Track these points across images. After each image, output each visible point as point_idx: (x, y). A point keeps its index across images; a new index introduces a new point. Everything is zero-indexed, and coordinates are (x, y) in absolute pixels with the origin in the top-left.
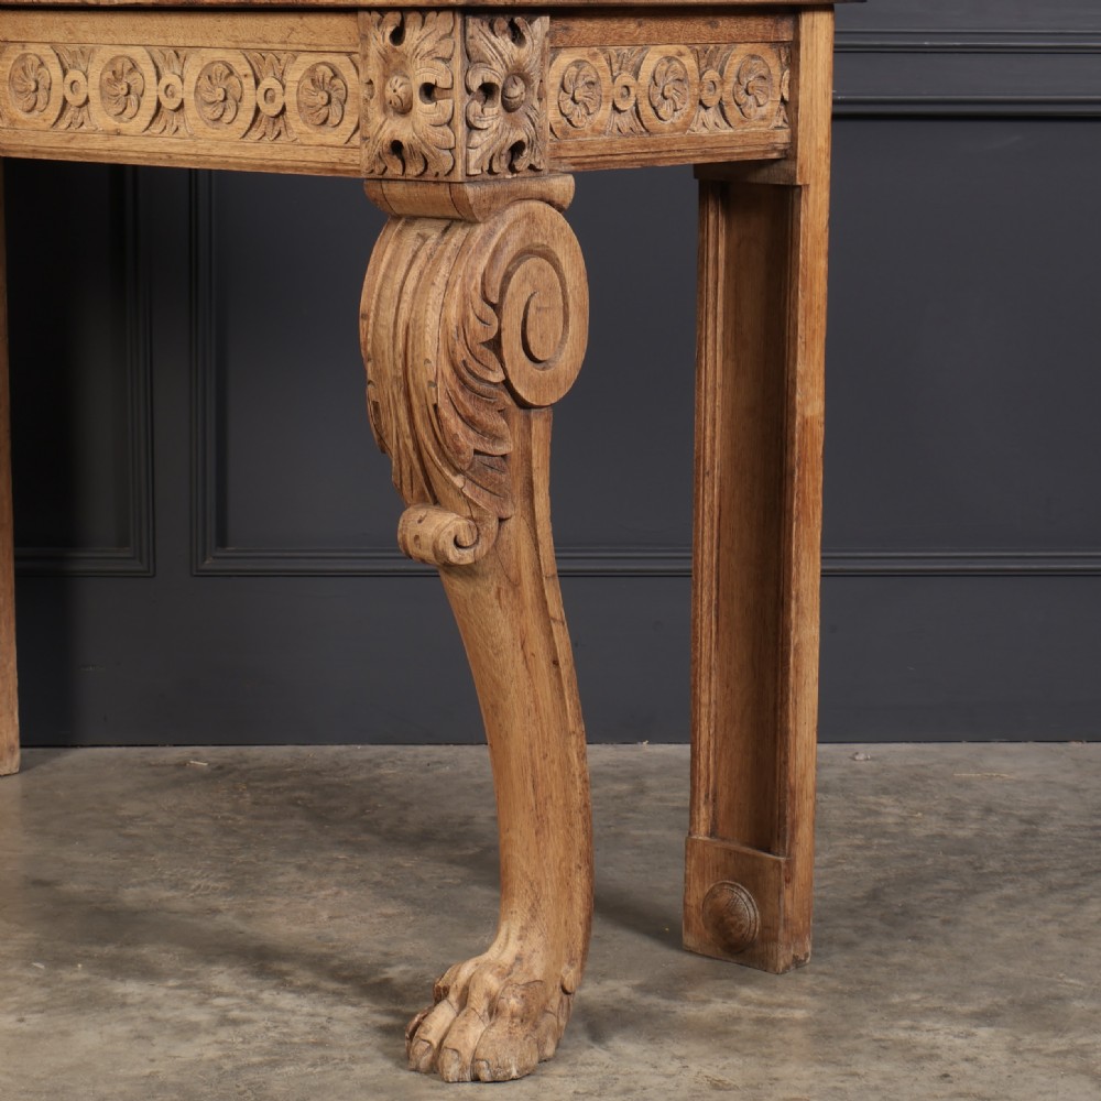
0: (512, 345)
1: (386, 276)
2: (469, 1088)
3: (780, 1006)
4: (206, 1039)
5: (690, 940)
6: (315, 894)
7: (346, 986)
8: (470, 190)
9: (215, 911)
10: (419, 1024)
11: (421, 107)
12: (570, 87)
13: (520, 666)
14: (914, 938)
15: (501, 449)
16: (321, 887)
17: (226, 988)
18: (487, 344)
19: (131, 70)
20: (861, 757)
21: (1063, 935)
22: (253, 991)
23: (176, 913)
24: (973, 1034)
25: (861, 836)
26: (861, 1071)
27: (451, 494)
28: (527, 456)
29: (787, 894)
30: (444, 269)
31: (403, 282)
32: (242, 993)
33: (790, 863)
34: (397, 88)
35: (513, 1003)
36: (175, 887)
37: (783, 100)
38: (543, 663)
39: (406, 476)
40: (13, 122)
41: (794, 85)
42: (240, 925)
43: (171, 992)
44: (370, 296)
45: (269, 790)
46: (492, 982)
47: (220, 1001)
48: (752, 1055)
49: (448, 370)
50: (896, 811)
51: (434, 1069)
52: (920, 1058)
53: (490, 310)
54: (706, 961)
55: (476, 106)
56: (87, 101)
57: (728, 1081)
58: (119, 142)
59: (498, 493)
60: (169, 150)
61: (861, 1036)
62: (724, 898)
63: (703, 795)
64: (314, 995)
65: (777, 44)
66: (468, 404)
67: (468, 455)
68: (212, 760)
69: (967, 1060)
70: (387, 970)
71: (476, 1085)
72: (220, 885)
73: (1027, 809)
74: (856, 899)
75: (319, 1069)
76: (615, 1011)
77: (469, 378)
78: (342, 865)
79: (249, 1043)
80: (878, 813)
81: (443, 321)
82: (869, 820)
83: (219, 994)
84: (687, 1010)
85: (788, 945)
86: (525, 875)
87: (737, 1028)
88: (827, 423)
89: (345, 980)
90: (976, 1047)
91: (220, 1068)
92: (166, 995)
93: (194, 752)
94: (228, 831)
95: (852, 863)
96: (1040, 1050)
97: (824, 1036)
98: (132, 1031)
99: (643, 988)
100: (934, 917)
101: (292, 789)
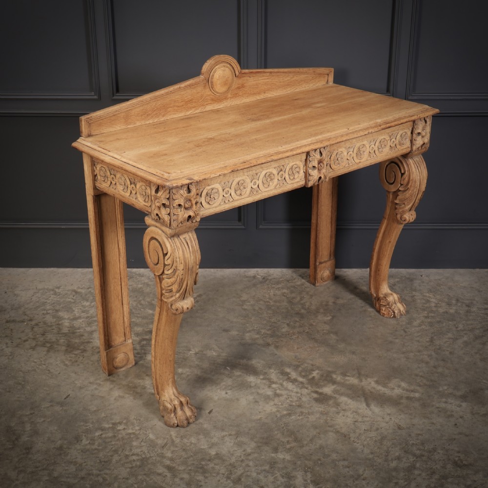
3: (412, 391)
4: (272, 403)
6: (293, 337)
7: (304, 380)
9: (269, 345)
14: (443, 360)
16: (294, 334)
17: (275, 380)
20: (424, 276)
21: (481, 360)
22: (281, 381)
23: (259, 345)
24: (461, 405)
25: (426, 312)
26: (435, 422)
36: (258, 333)
42: (276, 352)
45: (277, 289)
47: (274, 386)
48: (407, 413)
50: (434, 300)
52: (449, 417)
57: (402, 425)
61: (433, 406)
64: (296, 383)
68: (262, 275)
69: (461, 417)
70: (313, 372)
72: (269, 332)
73: (467, 300)
74: (427, 342)
75: (301, 417)
76: (371, 393)
78: (298, 324)
79: (283, 405)
80: (429, 301)
82: (427, 305)
83: (274, 383)
84: (389, 392)
87: (402, 401)
89: (303, 377)
90: (463, 412)
91: (277, 416)
92: (260, 383)
93: (257, 271)
94: (269, 307)
95: (425, 325)
96: (478, 413)
97: (424, 405)
98: (254, 399)
99: (377, 382)
100: (448, 351)
101: (283, 288)
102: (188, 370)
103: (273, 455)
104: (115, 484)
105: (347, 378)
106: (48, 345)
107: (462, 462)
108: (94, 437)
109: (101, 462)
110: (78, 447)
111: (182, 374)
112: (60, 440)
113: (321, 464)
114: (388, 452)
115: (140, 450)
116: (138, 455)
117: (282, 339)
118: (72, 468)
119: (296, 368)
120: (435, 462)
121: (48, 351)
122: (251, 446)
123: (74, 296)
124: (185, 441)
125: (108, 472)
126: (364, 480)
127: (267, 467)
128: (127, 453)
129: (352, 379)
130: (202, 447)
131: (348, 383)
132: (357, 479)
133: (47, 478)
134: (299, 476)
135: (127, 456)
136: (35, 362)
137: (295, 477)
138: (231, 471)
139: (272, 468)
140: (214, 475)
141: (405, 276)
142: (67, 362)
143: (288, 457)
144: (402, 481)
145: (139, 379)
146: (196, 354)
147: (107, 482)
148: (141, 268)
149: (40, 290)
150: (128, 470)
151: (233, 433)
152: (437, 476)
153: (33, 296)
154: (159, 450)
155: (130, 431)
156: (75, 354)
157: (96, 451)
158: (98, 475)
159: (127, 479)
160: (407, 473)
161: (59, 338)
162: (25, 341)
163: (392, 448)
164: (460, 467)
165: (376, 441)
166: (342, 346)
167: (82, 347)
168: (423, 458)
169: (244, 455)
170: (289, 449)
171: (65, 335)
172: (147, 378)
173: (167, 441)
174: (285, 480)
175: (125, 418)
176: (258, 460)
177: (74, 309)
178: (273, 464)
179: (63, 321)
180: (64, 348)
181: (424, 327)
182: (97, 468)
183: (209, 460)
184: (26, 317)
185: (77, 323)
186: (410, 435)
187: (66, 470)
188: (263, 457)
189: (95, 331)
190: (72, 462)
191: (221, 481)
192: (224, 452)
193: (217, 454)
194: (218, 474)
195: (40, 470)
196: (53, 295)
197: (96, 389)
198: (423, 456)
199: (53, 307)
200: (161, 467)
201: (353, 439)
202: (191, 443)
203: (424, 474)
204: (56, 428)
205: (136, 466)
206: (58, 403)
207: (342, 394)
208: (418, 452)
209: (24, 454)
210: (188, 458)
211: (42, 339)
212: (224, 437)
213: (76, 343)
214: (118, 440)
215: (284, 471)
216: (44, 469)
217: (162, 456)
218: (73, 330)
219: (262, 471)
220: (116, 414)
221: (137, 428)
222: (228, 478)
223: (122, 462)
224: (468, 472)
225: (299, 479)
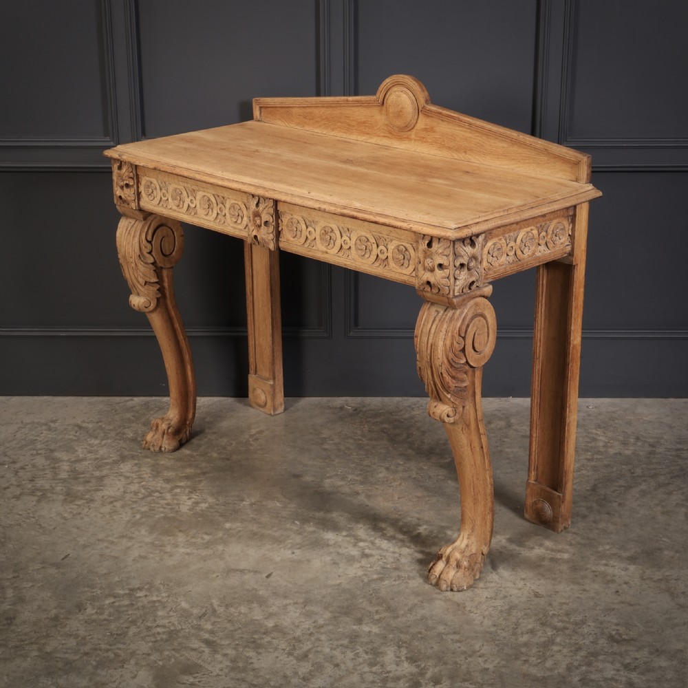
0: (469, 349)
1: (424, 324)
2: (449, 593)
3: (559, 551)
4: (357, 565)
5: (527, 516)
6: (393, 484)
7: (405, 537)
8: (455, 301)
9: (358, 494)
10: (432, 567)
11: (437, 271)
12: (491, 252)
13: (470, 452)
14: (608, 513)
15: (465, 384)
16: (394, 480)
17: (363, 537)
18: (460, 351)
19: (331, 232)
20: (591, 407)
21: (663, 513)
22: (373, 539)
23: (343, 494)
24: (628, 569)
25: (590, 453)
26: (587, 588)
27: (447, 400)
28: (473, 384)
29: (562, 507)
30: (445, 326)
31: (430, 329)
32: (369, 539)
33: (564, 496)
34: (428, 262)
35: (465, 564)
36: (343, 479)
37: (569, 235)
38: (478, 449)
39: (430, 391)
40: (288, 240)
41: (573, 229)
42: (367, 502)
43: (345, 538)
44: (418, 329)
45: (374, 423)
46: (457, 555)
47: (361, 544)
48: (549, 578)
49: (446, 361)
50: (603, 438)
51: (437, 585)
52: (608, 582)
53: (461, 339)
54: (533, 525)
55: (458, 272)
56: (315, 239)
57: (540, 592)
58: (326, 256)
59: (463, 399)
60: (346, 263)
61: (587, 569)
62: (540, 506)
63: (533, 468)
64: (394, 542)
65: (568, 216)
66: (453, 373)
67: (452, 389)
68: (353, 405)
69: (626, 583)
70: (419, 528)
71: (452, 593)
72: (359, 478)
73: (652, 438)
74: (587, 490)
75: (397, 583)
76: (501, 552)
77: (453, 364)
78: (402, 468)
79: (372, 567)
80: (596, 440)
81: (445, 345)
82: (593, 444)
83: (361, 540)
84: (525, 553)
85: (562, 523)
86: (470, 517)
87: (543, 563)
88: (582, 345)
89: (405, 533)
90: (629, 576)
91: (363, 581)
92: (343, 540)
93: (346, 401)
94: (360, 447)
95: (586, 470)
96: (651, 578)
97: (574, 569)
98: (332, 560)
99: (510, 540)
100: (616, 502)
101: (382, 423)
102: (239, 524)
103: (355, 627)
104: (131, 661)
106: (39, 494)
107: (621, 637)
108: (104, 605)
109: (112, 635)
110: (80, 617)
111: (231, 529)
112: (55, 608)
113: (422, 638)
114: (517, 625)
115: (167, 621)
116: (164, 626)
117: (377, 487)
118: (72, 642)
119: (395, 522)
120: (583, 636)
121: (39, 501)
122: (324, 617)
123: (76, 432)
124: (232, 610)
125: (121, 646)
126: (480, 656)
127: (346, 642)
128: (149, 624)
130: (256, 618)
132: (470, 656)
133: (37, 654)
134: (389, 652)
135: (149, 628)
136: (20, 515)
137: (384, 653)
138: (294, 646)
139: (352, 642)
140: (271, 650)
142: (66, 515)
143: (375, 630)
144: (534, 659)
145: (169, 536)
146: (252, 505)
147: (121, 658)
149: (27, 424)
150: (151, 644)
151: (301, 601)
152: (583, 653)
153: (17, 431)
154: (195, 622)
155: (155, 598)
156: (77, 505)
157: (105, 622)
158: (108, 651)
159: (149, 655)
160: (541, 649)
161: (54, 485)
162: (5, 489)
163: (524, 619)
164: (617, 642)
165: (501, 611)
167: (87, 496)
168: (566, 631)
169: (315, 627)
170: (377, 620)
171: (64, 481)
172: (180, 534)
173: (206, 611)
174: (370, 656)
175: (147, 583)
176: (333, 634)
177: (76, 448)
178: (354, 638)
179: (60, 464)
180: (61, 497)
182: (106, 642)
183: (265, 633)
184: (7, 459)
185: (80, 467)
186: (550, 605)
187: (63, 644)
188: (340, 630)
189: (107, 476)
190: (71, 635)
191: (281, 658)
192: (285, 624)
193: (276, 626)
194: (276, 649)
195: (26, 645)
196: (45, 430)
197: (107, 547)
198: (567, 629)
199: (47, 446)
200: (196, 641)
201: (469, 609)
202: (240, 613)
203: (565, 651)
204: (49, 594)
205: (162, 640)
206: (53, 565)
208: (560, 625)
209: (4, 625)
210: (235, 630)
211: (29, 486)
212: (287, 605)
213: (79, 490)
215: (369, 646)
216: (32, 643)
217: (199, 628)
218: (75, 475)
219: (338, 646)
220: (134, 578)
221: (164, 595)
222: (290, 654)
223: (141, 635)
224: (627, 649)
225: (390, 655)
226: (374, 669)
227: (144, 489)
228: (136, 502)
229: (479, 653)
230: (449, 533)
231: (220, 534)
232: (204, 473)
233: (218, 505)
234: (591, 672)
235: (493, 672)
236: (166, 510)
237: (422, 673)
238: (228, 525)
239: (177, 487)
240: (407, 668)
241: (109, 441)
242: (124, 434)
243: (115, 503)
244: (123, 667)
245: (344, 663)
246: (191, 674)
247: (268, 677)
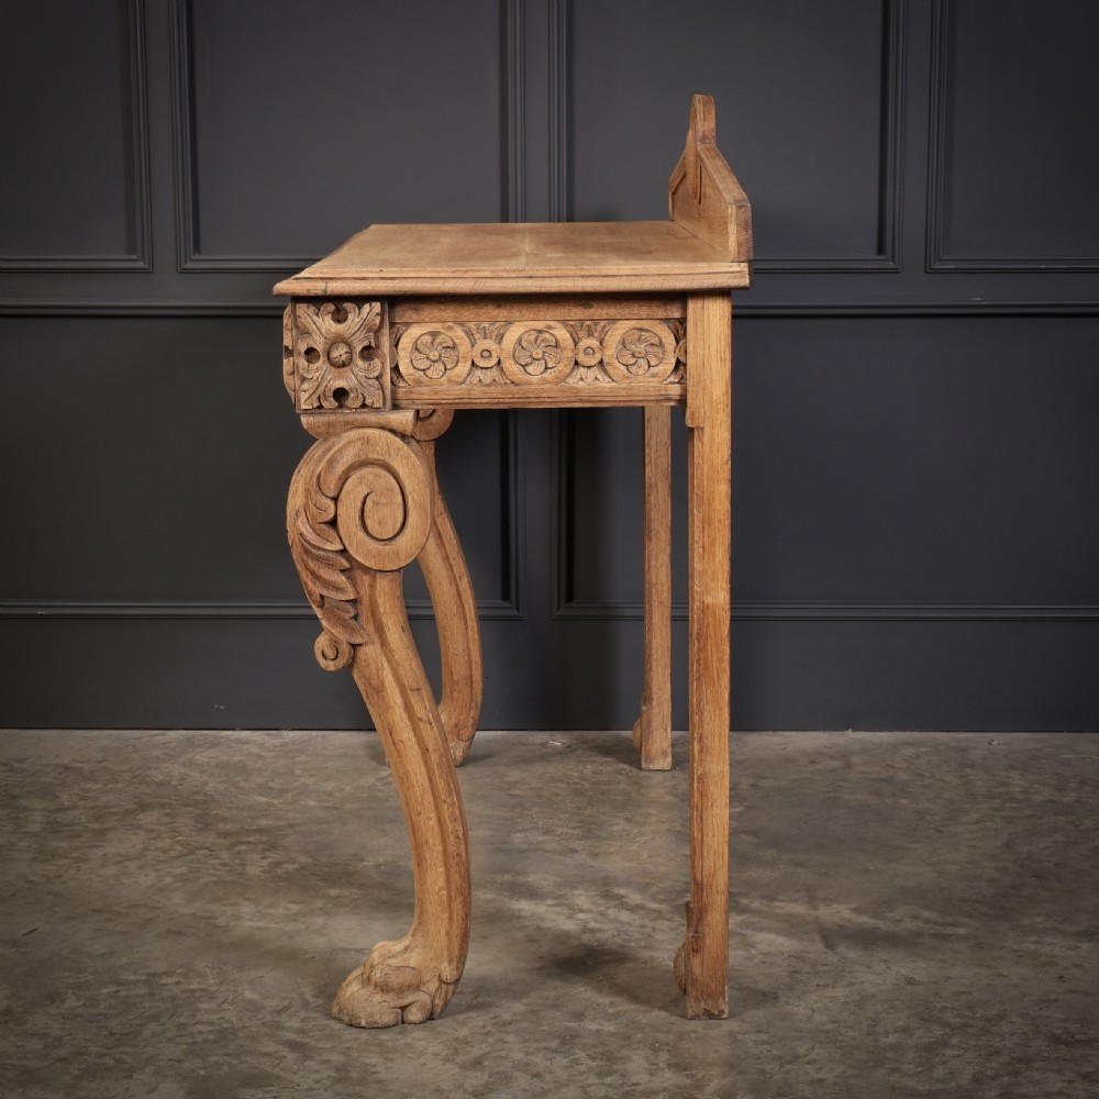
3: (949, 924)
4: (574, 943)
6: (638, 839)
7: (664, 906)
9: (574, 851)
14: (1037, 876)
16: (641, 834)
17: (585, 906)
20: (996, 743)
22: (602, 909)
23: (548, 852)
24: (1079, 947)
25: (998, 801)
26: (1005, 973)
32: (595, 909)
36: (546, 832)
42: (591, 861)
43: (549, 909)
45: (603, 763)
47: (581, 916)
48: (933, 960)
50: (1020, 782)
52: (1043, 965)
57: (917, 978)
61: (1003, 948)
64: (642, 912)
68: (564, 741)
69: (1075, 966)
72: (576, 832)
74: (997, 847)
76: (841, 928)
78: (654, 818)
79: (602, 946)
80: (1007, 784)
82: (1002, 789)
83: (581, 911)
87: (921, 940)
90: (1081, 957)
91: (585, 964)
92: (547, 910)
94: (578, 793)
95: (993, 821)
97: (979, 947)
98: (527, 936)
99: (857, 910)
100: (1050, 862)
102: (353, 891)
103: (570, 1024)
104: (147, 1070)
105: (777, 904)
107: (1073, 1037)
108: (98, 995)
109: (112, 1034)
110: (53, 1010)
111: (339, 897)
112: (7, 999)
113: (697, 1038)
114: (876, 1021)
115: (216, 1017)
116: (211, 1023)
118: (37, 1044)
119: (643, 888)
120: (1002, 1036)
122: (512, 1011)
123: (60, 774)
125: (129, 1049)
126: (808, 1063)
128: (182, 1020)
129: (791, 905)
131: (779, 911)
132: (789, 1063)
134: (636, 1057)
135: (181, 1026)
137: (626, 1059)
138: (456, 1049)
139: (564, 1045)
140: (413, 1055)
141: (947, 744)
142: (34, 878)
143: (609, 1027)
144: (910, 1066)
145: (225, 905)
146: (379, 866)
147: (127, 1066)
148: (243, 730)
150: (184, 1047)
151: (468, 989)
152: (1003, 1059)
154: (269, 1017)
155: (194, 986)
156: (55, 865)
157: (100, 1017)
158: (103, 1055)
159: (180, 1061)
160: (924, 1054)
161: (15, 840)
163: (889, 1013)
164: (1067, 1044)
165: (846, 1003)
166: (769, 854)
167: (75, 855)
168: (969, 1030)
169: (496, 1024)
170: (612, 1015)
171: (34, 834)
172: (245, 903)
173: (290, 1003)
174: (600, 1063)
175: (182, 966)
176: (530, 1033)
177: (59, 795)
178: (568, 1039)
179: (28, 814)
180: (28, 856)
181: (989, 824)
182: (100, 1043)
185: (60, 817)
186: (937, 994)
187: (18, 1047)
188: (543, 1028)
189: (113, 828)
190: (34, 1035)
191: (430, 1065)
194: (422, 1054)
198: (971, 1026)
200: (271, 1044)
203: (969, 1055)
205: (206, 1041)
206: (6, 942)
207: (762, 930)
208: (957, 1021)
213: (61, 847)
214: (163, 1000)
215: (598, 1050)
217: (277, 1026)
218: (55, 829)
219: (538, 1050)
220: (157, 959)
221: (212, 981)
222: (447, 1060)
223: (167, 1035)
224: (1086, 1053)
225: (636, 1063)
226: (608, 1080)
227: (182, 845)
228: (165, 862)
229: (806, 1059)
230: (744, 901)
231: (320, 903)
232: (291, 826)
233: (316, 865)
234: (1020, 1084)
235: (834, 1084)
236: (219, 873)
237: (700, 1085)
238: (333, 892)
239: (241, 843)
240: (669, 1078)
241: (120, 785)
242: (147, 776)
243: (126, 864)
244: (131, 1077)
245: (551, 1072)
246: (259, 1087)
247: (406, 1091)
